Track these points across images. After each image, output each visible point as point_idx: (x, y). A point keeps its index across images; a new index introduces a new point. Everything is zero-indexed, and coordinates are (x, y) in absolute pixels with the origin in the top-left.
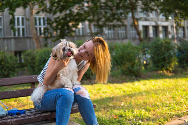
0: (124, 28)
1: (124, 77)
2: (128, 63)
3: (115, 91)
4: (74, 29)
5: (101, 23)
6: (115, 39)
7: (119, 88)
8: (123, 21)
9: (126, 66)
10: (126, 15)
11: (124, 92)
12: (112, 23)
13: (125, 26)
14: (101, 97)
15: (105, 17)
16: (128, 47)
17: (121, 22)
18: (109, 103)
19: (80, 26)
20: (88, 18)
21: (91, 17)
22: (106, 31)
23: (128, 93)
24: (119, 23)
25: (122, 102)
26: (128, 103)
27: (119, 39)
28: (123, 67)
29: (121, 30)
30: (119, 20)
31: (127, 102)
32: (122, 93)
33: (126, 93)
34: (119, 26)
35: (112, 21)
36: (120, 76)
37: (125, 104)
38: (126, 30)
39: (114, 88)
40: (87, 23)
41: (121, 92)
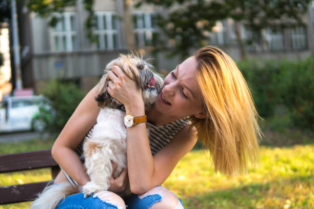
0: (301, 29)
1: (298, 133)
2: (306, 103)
3: (275, 168)
4: (206, 33)
5: (257, 21)
6: (284, 51)
7: (285, 159)
8: (299, 15)
9: (303, 109)
10: (305, 4)
11: (295, 170)
12: (277, 22)
13: (304, 26)
14: (241, 182)
15: (264, 9)
16: (306, 68)
17: (296, 18)
18: (257, 202)
19: (218, 27)
20: (232, 12)
21: (238, 10)
22: (267, 36)
23: (303, 173)
24: (293, 21)
25: (287, 198)
26: (300, 203)
27: (292, 51)
28: (295, 111)
29: (295, 34)
30: (292, 14)
31: (297, 200)
32: (291, 172)
33: (298, 174)
34: (293, 26)
35: (278, 17)
36: (288, 131)
37: (294, 204)
38: (306, 33)
39: (273, 158)
40: (230, 21)
41: (286, 169)
